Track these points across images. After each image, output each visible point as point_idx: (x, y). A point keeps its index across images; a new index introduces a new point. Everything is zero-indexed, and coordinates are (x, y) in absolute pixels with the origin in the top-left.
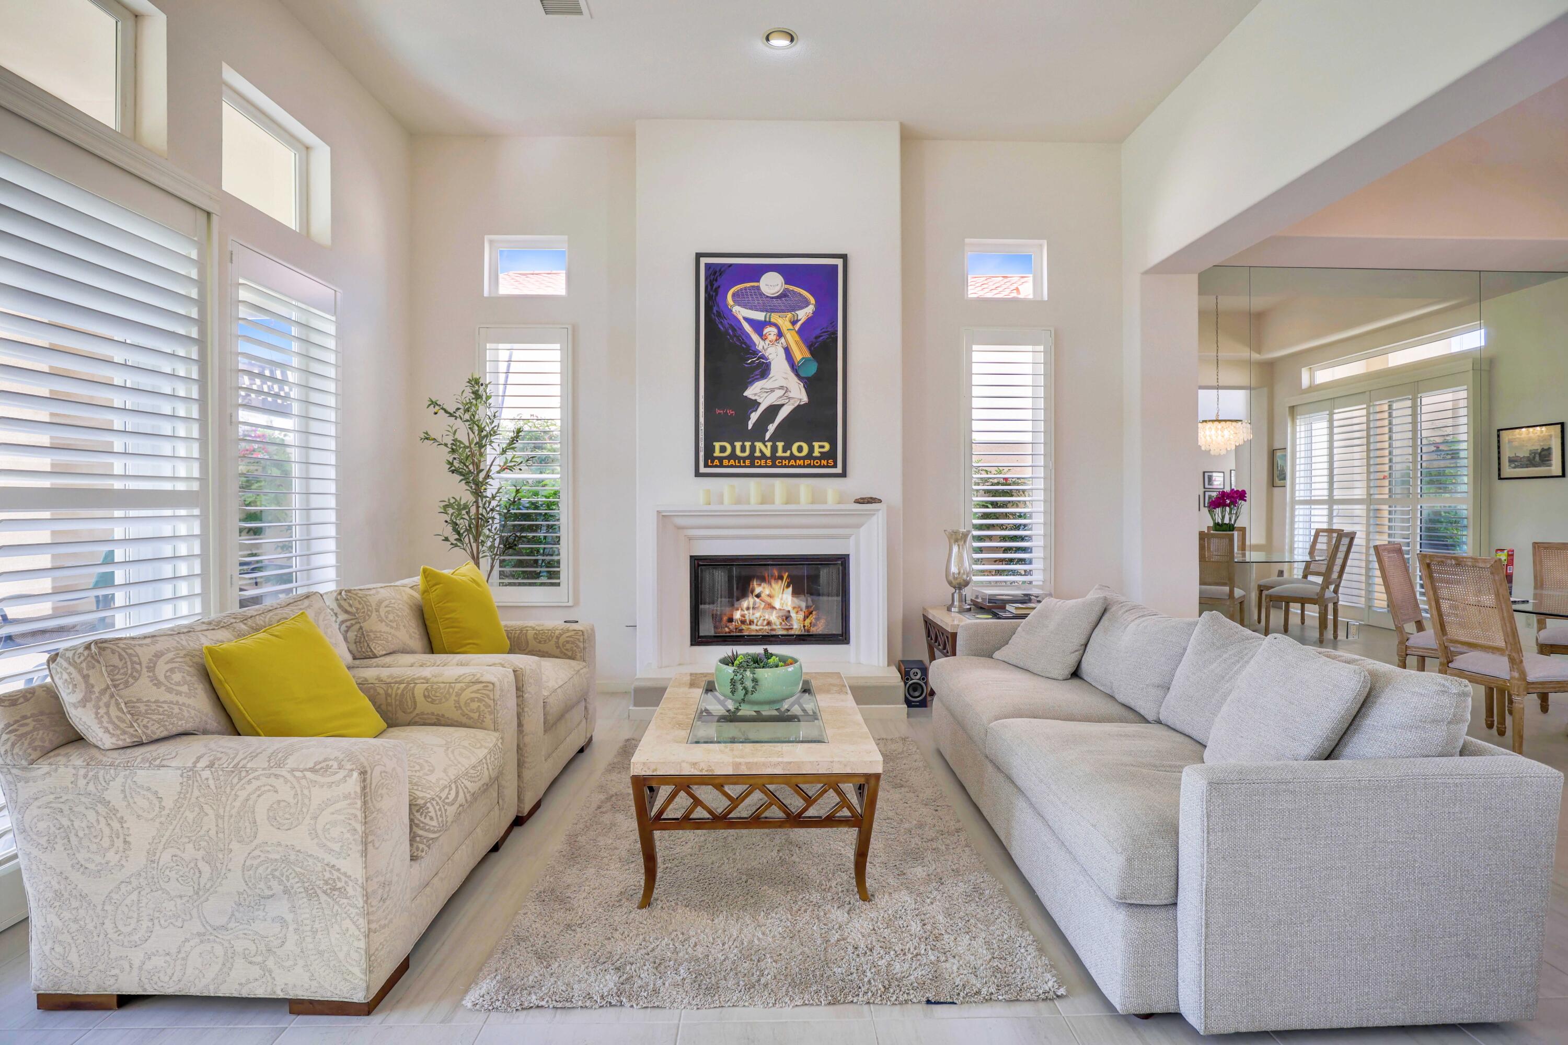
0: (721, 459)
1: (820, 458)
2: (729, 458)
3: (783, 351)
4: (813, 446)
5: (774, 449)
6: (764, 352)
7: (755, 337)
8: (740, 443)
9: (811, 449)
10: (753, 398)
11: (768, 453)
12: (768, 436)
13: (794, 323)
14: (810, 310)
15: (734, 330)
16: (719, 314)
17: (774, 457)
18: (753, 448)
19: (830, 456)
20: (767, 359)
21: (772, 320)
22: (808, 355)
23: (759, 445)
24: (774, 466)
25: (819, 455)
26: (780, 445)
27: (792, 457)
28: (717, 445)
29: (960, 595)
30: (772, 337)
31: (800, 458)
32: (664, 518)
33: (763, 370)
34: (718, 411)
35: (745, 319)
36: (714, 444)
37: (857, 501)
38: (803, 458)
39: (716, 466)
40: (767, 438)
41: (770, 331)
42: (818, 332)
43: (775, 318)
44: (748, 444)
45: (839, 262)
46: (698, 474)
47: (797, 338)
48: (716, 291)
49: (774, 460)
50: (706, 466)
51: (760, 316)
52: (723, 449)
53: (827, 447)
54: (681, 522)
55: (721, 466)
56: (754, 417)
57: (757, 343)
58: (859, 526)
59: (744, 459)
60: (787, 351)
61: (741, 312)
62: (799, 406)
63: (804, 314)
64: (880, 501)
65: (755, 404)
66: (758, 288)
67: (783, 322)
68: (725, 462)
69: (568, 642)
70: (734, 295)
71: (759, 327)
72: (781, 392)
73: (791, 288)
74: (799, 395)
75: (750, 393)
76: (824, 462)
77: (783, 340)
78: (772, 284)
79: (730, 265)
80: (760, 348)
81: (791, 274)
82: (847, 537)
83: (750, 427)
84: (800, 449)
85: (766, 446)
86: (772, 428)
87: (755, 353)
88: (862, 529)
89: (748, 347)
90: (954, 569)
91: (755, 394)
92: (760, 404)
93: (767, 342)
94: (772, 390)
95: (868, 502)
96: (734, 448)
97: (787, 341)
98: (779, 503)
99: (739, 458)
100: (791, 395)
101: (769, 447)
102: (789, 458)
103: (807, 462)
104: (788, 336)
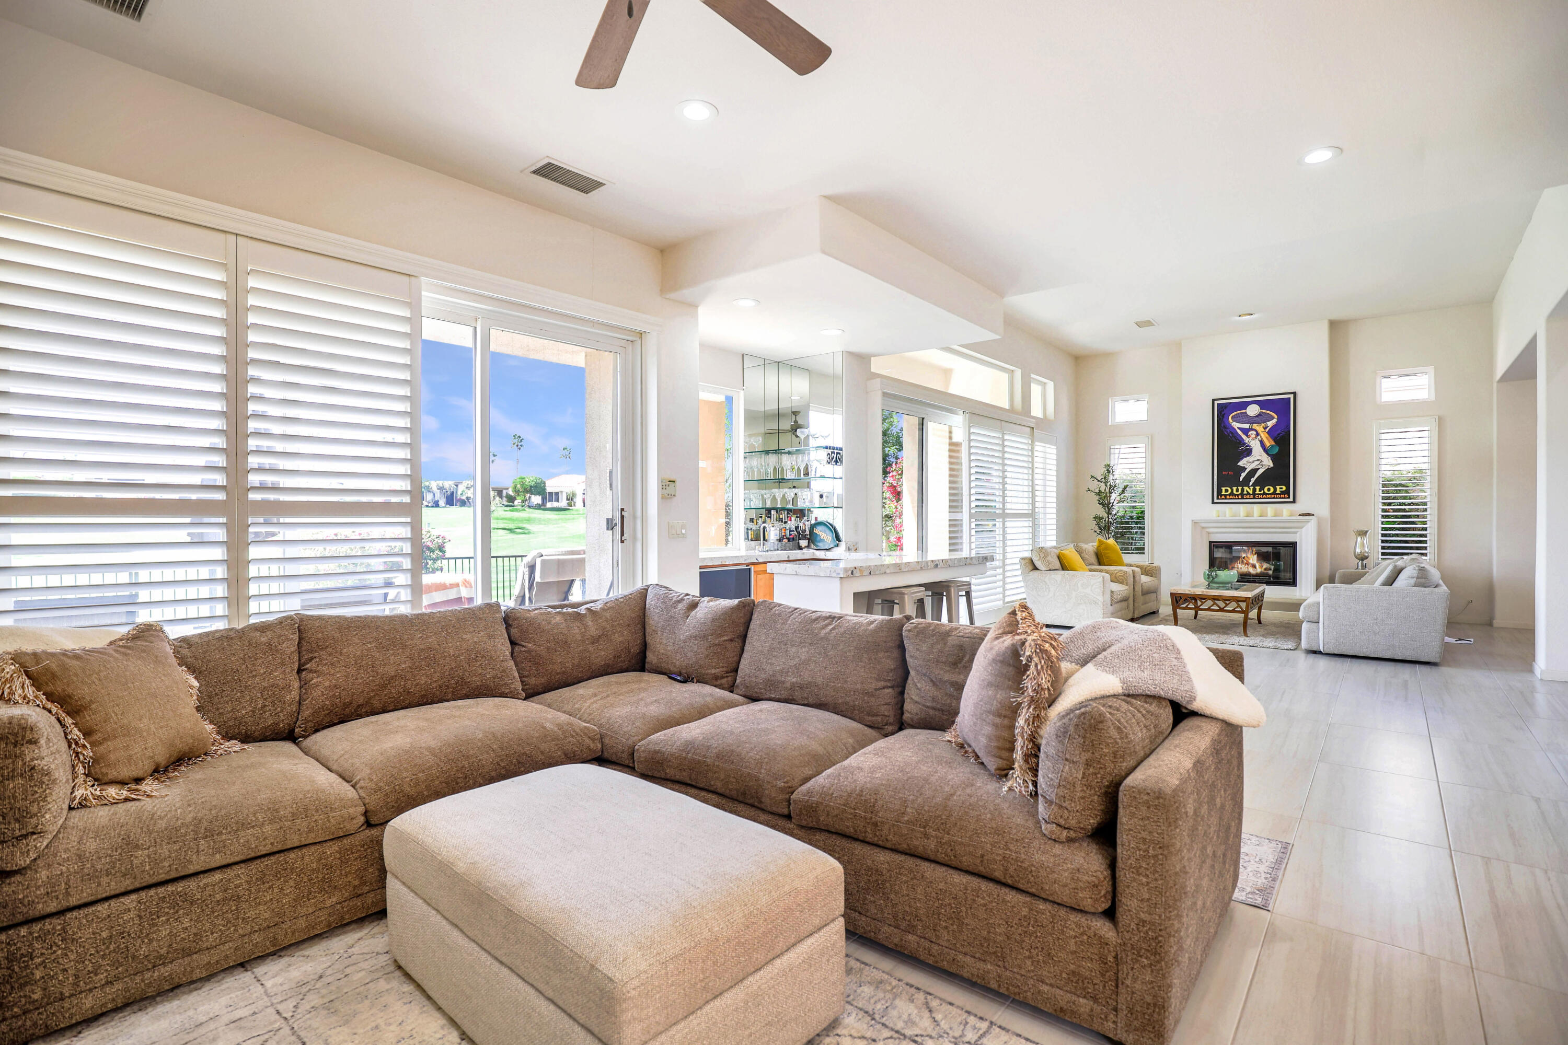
0: (1225, 496)
1: (1280, 494)
2: (1229, 495)
3: (1259, 442)
4: (1277, 488)
5: (1254, 490)
6: (1248, 444)
7: (1244, 437)
9: (1275, 490)
10: (1243, 466)
11: (1251, 492)
12: (1251, 484)
13: (1265, 428)
14: (1274, 421)
15: (1232, 433)
16: (1225, 427)
17: (1254, 494)
18: (1243, 490)
19: (1287, 492)
20: (1250, 447)
21: (1253, 428)
22: (1273, 443)
23: (1246, 488)
24: (1254, 498)
25: (1280, 492)
26: (1258, 488)
29: (1362, 563)
30: (1253, 436)
31: (1269, 494)
32: (1195, 523)
33: (1248, 452)
34: (1224, 473)
35: (1239, 428)
36: (1222, 488)
37: (1300, 515)
38: (1271, 494)
39: (1223, 499)
41: (1252, 433)
42: (1279, 432)
43: (1255, 426)
44: (1240, 488)
45: (1292, 396)
46: (1213, 502)
47: (1267, 435)
48: (1223, 416)
49: (1254, 495)
50: (1218, 498)
51: (1247, 426)
52: (1227, 491)
53: (1284, 488)
54: (1204, 525)
55: (1226, 499)
56: (1243, 475)
57: (1245, 439)
58: (1302, 528)
59: (1238, 495)
60: (1262, 442)
61: (1236, 425)
62: (1268, 469)
63: (1270, 424)
64: (1313, 515)
65: (1244, 469)
66: (1245, 413)
67: (1259, 428)
68: (1228, 497)
70: (1232, 417)
71: (1246, 431)
72: (1259, 462)
73: (1263, 411)
74: (1268, 463)
75: (1240, 464)
76: (1282, 496)
77: (1259, 437)
78: (1253, 410)
79: (1231, 403)
80: (1247, 442)
81: (1263, 404)
82: (1295, 533)
83: (1241, 480)
84: (1269, 490)
86: (1253, 480)
87: (1244, 444)
88: (1304, 529)
89: (1240, 441)
90: (1358, 550)
91: (1244, 464)
92: (1246, 468)
93: (1250, 439)
94: (1253, 462)
95: (1307, 516)
96: (1232, 490)
97: (1261, 438)
98: (1256, 516)
99: (1235, 495)
100: (1264, 464)
102: (1263, 494)
103: (1273, 496)
104: (1262, 435)
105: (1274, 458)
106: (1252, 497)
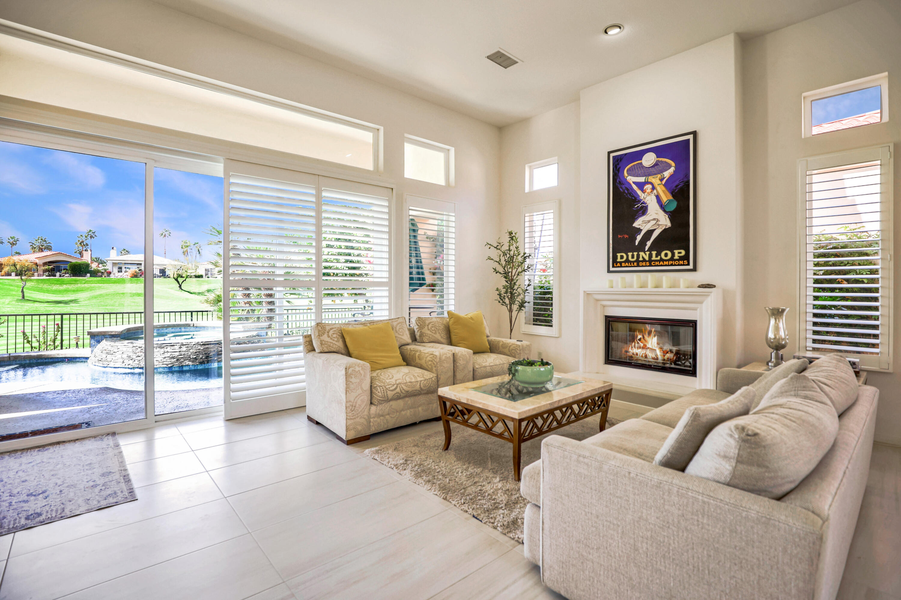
0: (621, 263)
1: (679, 260)
2: (625, 262)
3: (655, 197)
4: (674, 253)
5: (650, 256)
6: (644, 200)
7: (639, 192)
8: (631, 253)
9: (673, 255)
10: (638, 227)
11: (647, 258)
12: (647, 248)
13: (661, 180)
14: (672, 170)
15: (628, 190)
16: (620, 183)
17: (650, 261)
18: (638, 256)
19: (686, 258)
20: (646, 204)
21: (649, 181)
22: (671, 198)
23: (642, 254)
24: (650, 265)
25: (678, 258)
26: (654, 253)
27: (662, 260)
28: (619, 255)
29: (777, 355)
30: (649, 191)
31: (666, 260)
32: (588, 295)
34: (619, 236)
35: (634, 183)
36: (618, 254)
37: (700, 286)
38: (668, 260)
39: (618, 267)
40: (646, 250)
41: (648, 187)
42: (677, 182)
43: (651, 179)
44: (635, 254)
45: (691, 137)
46: (609, 271)
47: (664, 188)
48: (618, 171)
50: (613, 267)
51: (642, 179)
52: (622, 257)
53: (683, 252)
54: (598, 297)
55: (621, 266)
56: (639, 238)
57: (640, 195)
58: (701, 303)
59: (633, 262)
60: (658, 197)
61: (631, 179)
62: (665, 229)
63: (667, 174)
64: (714, 286)
65: (639, 230)
66: (641, 164)
67: (655, 180)
68: (623, 264)
70: (627, 171)
71: (641, 186)
72: (654, 222)
73: (660, 159)
74: (665, 222)
75: (636, 224)
76: (681, 262)
77: (655, 191)
78: (649, 159)
79: (626, 154)
80: (642, 198)
81: (659, 151)
82: (696, 309)
83: (637, 244)
84: (666, 255)
85: (646, 254)
86: (649, 243)
87: (639, 201)
88: (704, 305)
89: (636, 198)
90: (771, 335)
91: (639, 225)
92: (642, 230)
93: (646, 194)
94: (649, 221)
95: (706, 287)
96: (628, 256)
97: (657, 191)
98: (650, 288)
99: (631, 262)
100: (660, 223)
101: (648, 255)
102: (659, 261)
103: (670, 262)
104: (659, 188)
105: (672, 216)
106: (648, 264)
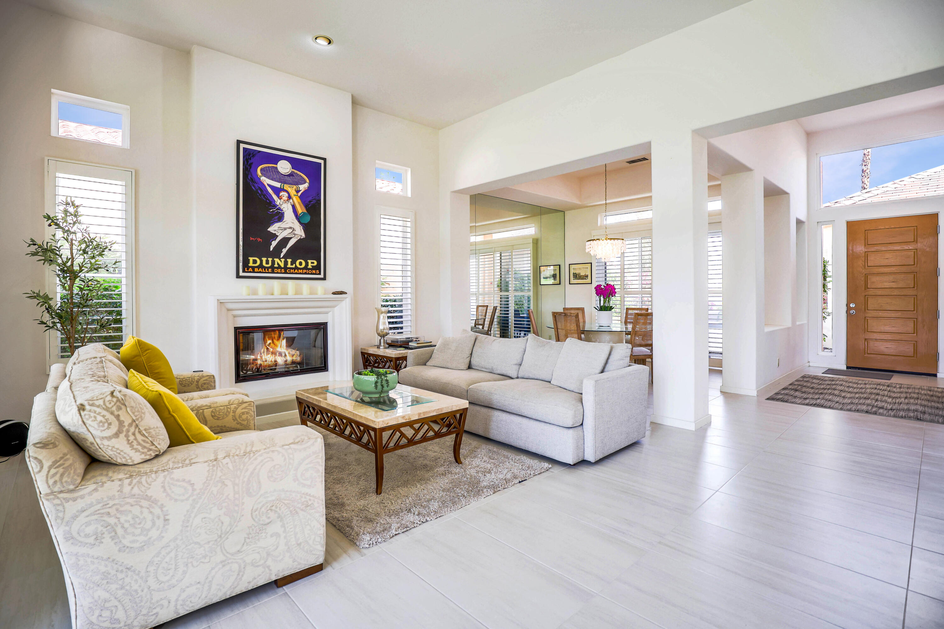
0: (253, 268)
1: (311, 269)
2: (258, 267)
3: (291, 207)
4: (308, 262)
5: (286, 263)
6: (280, 206)
7: (275, 197)
8: (266, 259)
9: (307, 264)
10: (274, 232)
11: (282, 265)
12: (282, 255)
13: (298, 191)
15: (261, 190)
16: (252, 179)
17: (285, 268)
18: (273, 262)
19: (317, 268)
20: (282, 211)
21: (285, 188)
22: (305, 211)
23: (277, 260)
24: (285, 273)
25: (311, 267)
26: (289, 261)
27: (296, 268)
28: (251, 259)
29: (384, 340)
30: (285, 198)
31: (300, 269)
32: (221, 303)
33: (280, 217)
34: (251, 239)
35: (269, 185)
36: (249, 258)
37: (334, 293)
38: (302, 269)
39: (250, 272)
40: (281, 257)
41: (284, 195)
42: (310, 198)
43: (286, 187)
44: (270, 259)
45: (322, 162)
46: (238, 276)
47: (299, 201)
48: (250, 165)
49: (286, 269)
50: (244, 271)
51: (277, 185)
52: (255, 262)
53: (316, 263)
54: (230, 306)
55: (254, 272)
56: (274, 244)
57: (276, 201)
58: (334, 307)
59: (268, 268)
60: (294, 207)
61: (266, 181)
62: (300, 239)
63: (303, 187)
64: (346, 293)
65: (275, 236)
66: (276, 168)
68: (256, 270)
69: (205, 384)
70: (261, 170)
71: (277, 191)
72: (291, 230)
73: (296, 171)
74: (300, 233)
75: (271, 229)
76: (314, 271)
77: (291, 201)
79: (259, 152)
80: (278, 203)
82: (327, 313)
83: (271, 250)
84: (301, 264)
85: (281, 261)
86: (284, 251)
87: (275, 206)
88: (336, 309)
90: (380, 327)
91: (275, 230)
92: (277, 236)
93: (282, 200)
94: (285, 229)
95: (341, 294)
96: (261, 261)
97: (293, 201)
98: (291, 295)
99: (265, 268)
100: (296, 233)
101: (283, 262)
102: (295, 269)
103: (305, 271)
104: (294, 198)
106: (283, 271)
